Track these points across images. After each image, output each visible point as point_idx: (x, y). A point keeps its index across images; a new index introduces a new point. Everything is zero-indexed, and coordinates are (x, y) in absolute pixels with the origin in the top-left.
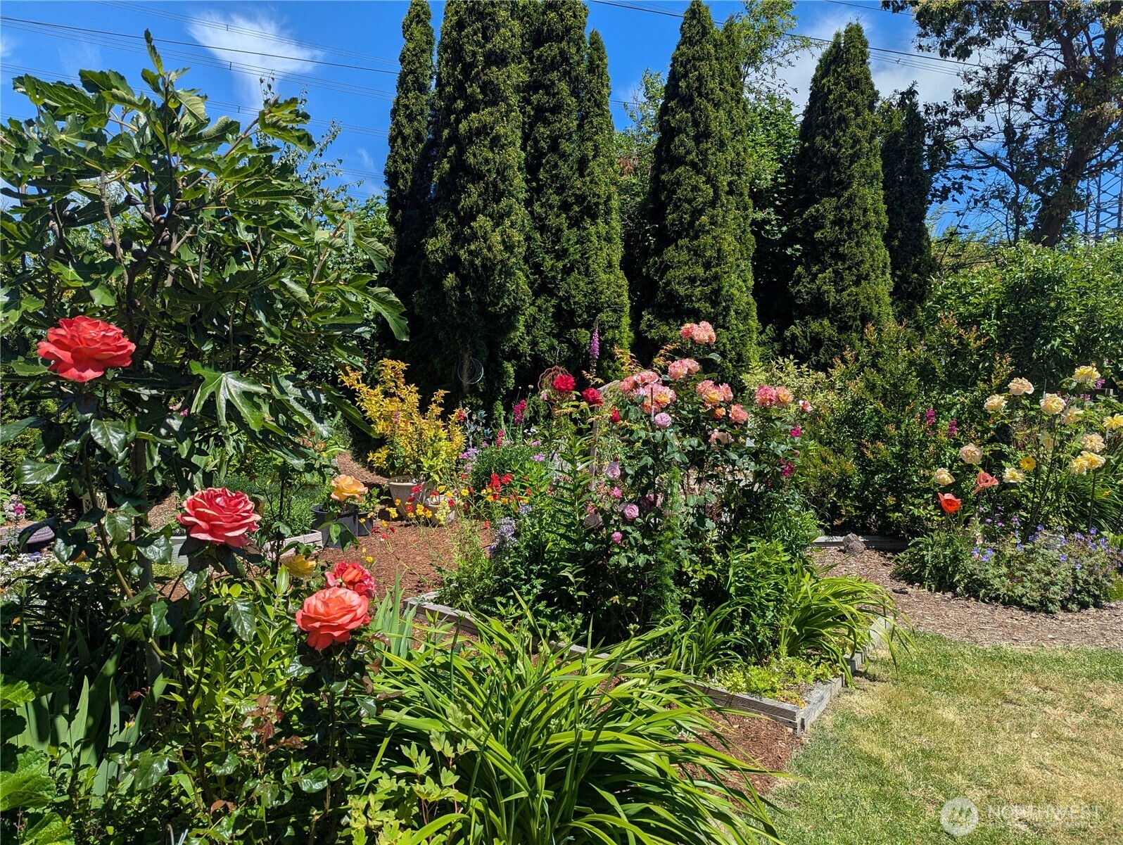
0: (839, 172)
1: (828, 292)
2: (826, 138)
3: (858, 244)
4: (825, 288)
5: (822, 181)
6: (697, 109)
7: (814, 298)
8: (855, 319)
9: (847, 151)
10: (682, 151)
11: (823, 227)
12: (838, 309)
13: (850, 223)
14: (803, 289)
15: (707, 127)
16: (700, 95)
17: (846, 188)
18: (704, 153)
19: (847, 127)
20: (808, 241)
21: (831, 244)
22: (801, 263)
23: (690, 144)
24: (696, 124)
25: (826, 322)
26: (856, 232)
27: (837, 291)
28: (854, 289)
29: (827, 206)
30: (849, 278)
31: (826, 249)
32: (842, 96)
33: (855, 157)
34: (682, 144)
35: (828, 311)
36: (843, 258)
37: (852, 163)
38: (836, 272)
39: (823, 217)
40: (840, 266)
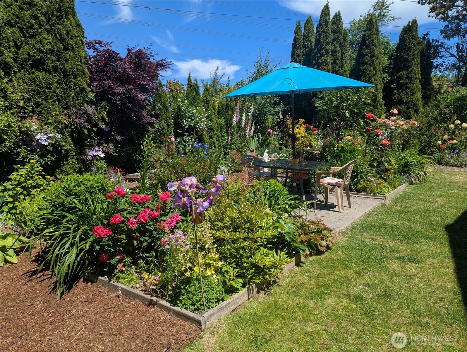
0: (408, 63)
1: (404, 98)
2: (405, 53)
3: (413, 84)
4: (403, 97)
5: (403, 65)
6: (371, 49)
7: (399, 99)
8: (411, 105)
9: (411, 57)
10: (367, 60)
11: (403, 79)
12: (407, 102)
13: (411, 78)
14: (396, 97)
15: (374, 54)
16: (372, 45)
17: (410, 68)
18: (373, 61)
19: (411, 50)
20: (398, 83)
21: (405, 84)
22: (396, 90)
23: (369, 58)
24: (371, 53)
25: (403, 106)
26: (412, 80)
27: (406, 98)
28: (411, 97)
29: (404, 73)
30: (410, 94)
31: (404, 85)
32: (410, 41)
33: (413, 59)
34: (367, 59)
35: (404, 103)
36: (408, 88)
37: (412, 60)
38: (407, 92)
39: (403, 76)
40: (408, 90)
